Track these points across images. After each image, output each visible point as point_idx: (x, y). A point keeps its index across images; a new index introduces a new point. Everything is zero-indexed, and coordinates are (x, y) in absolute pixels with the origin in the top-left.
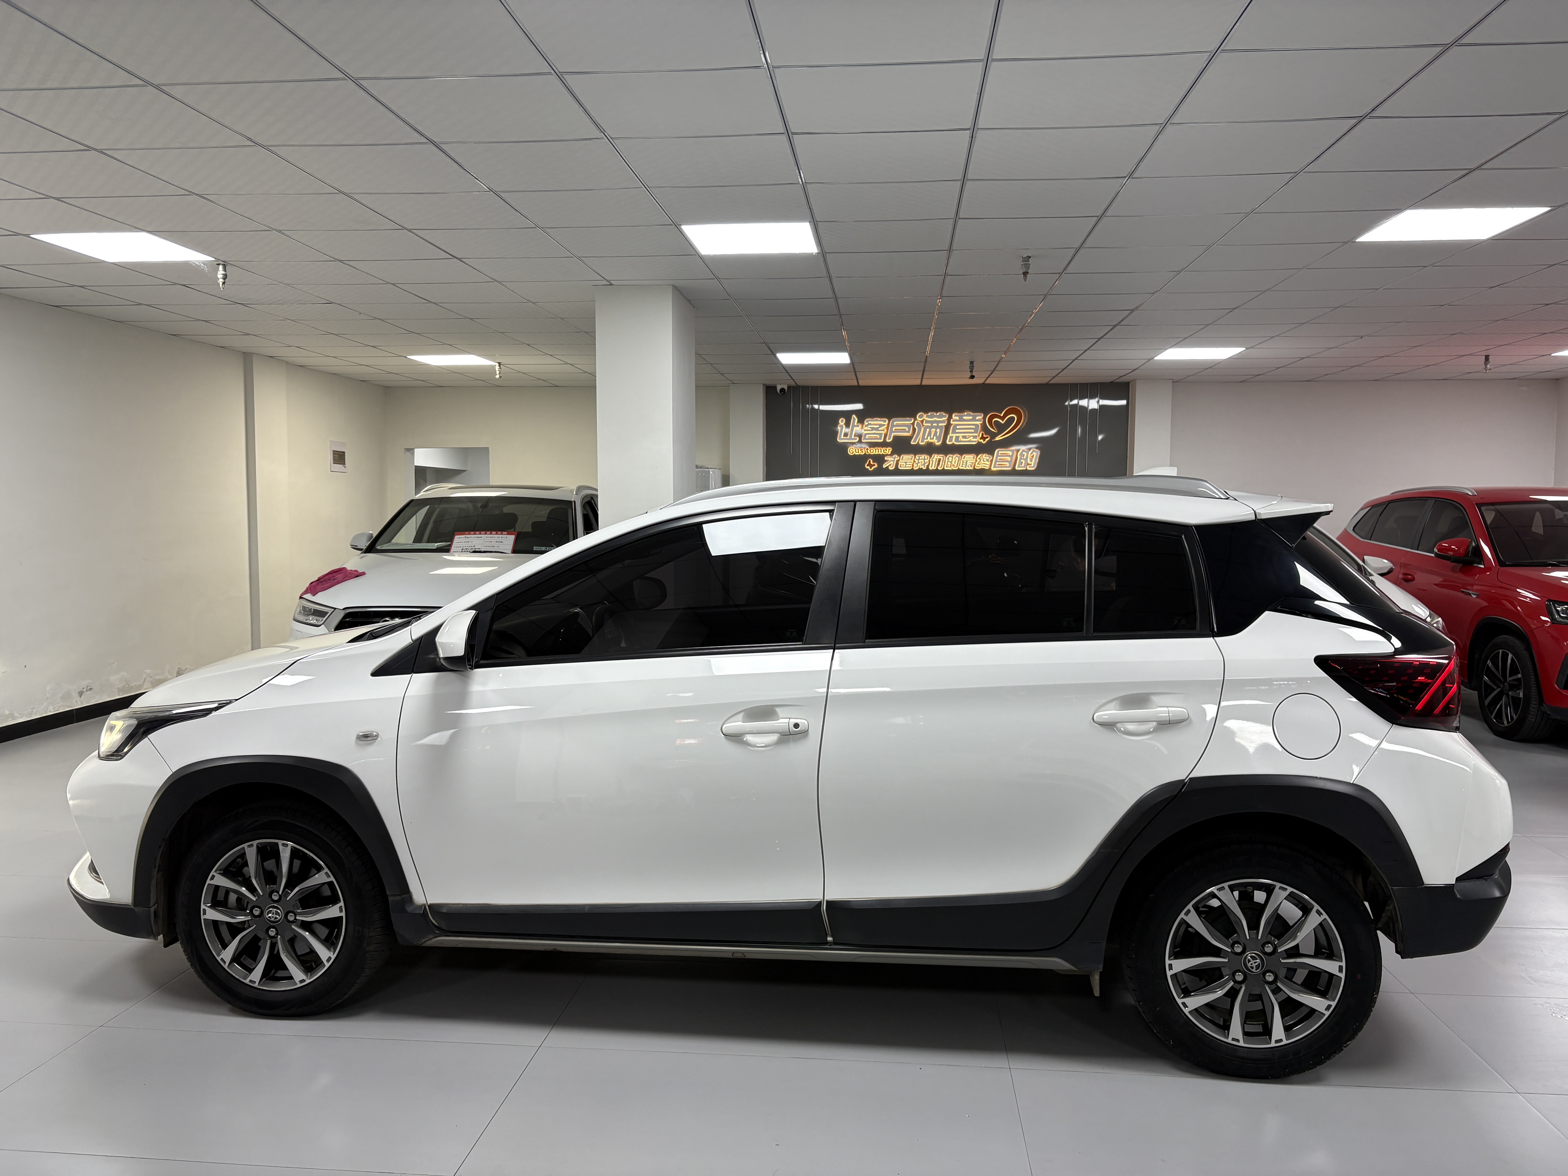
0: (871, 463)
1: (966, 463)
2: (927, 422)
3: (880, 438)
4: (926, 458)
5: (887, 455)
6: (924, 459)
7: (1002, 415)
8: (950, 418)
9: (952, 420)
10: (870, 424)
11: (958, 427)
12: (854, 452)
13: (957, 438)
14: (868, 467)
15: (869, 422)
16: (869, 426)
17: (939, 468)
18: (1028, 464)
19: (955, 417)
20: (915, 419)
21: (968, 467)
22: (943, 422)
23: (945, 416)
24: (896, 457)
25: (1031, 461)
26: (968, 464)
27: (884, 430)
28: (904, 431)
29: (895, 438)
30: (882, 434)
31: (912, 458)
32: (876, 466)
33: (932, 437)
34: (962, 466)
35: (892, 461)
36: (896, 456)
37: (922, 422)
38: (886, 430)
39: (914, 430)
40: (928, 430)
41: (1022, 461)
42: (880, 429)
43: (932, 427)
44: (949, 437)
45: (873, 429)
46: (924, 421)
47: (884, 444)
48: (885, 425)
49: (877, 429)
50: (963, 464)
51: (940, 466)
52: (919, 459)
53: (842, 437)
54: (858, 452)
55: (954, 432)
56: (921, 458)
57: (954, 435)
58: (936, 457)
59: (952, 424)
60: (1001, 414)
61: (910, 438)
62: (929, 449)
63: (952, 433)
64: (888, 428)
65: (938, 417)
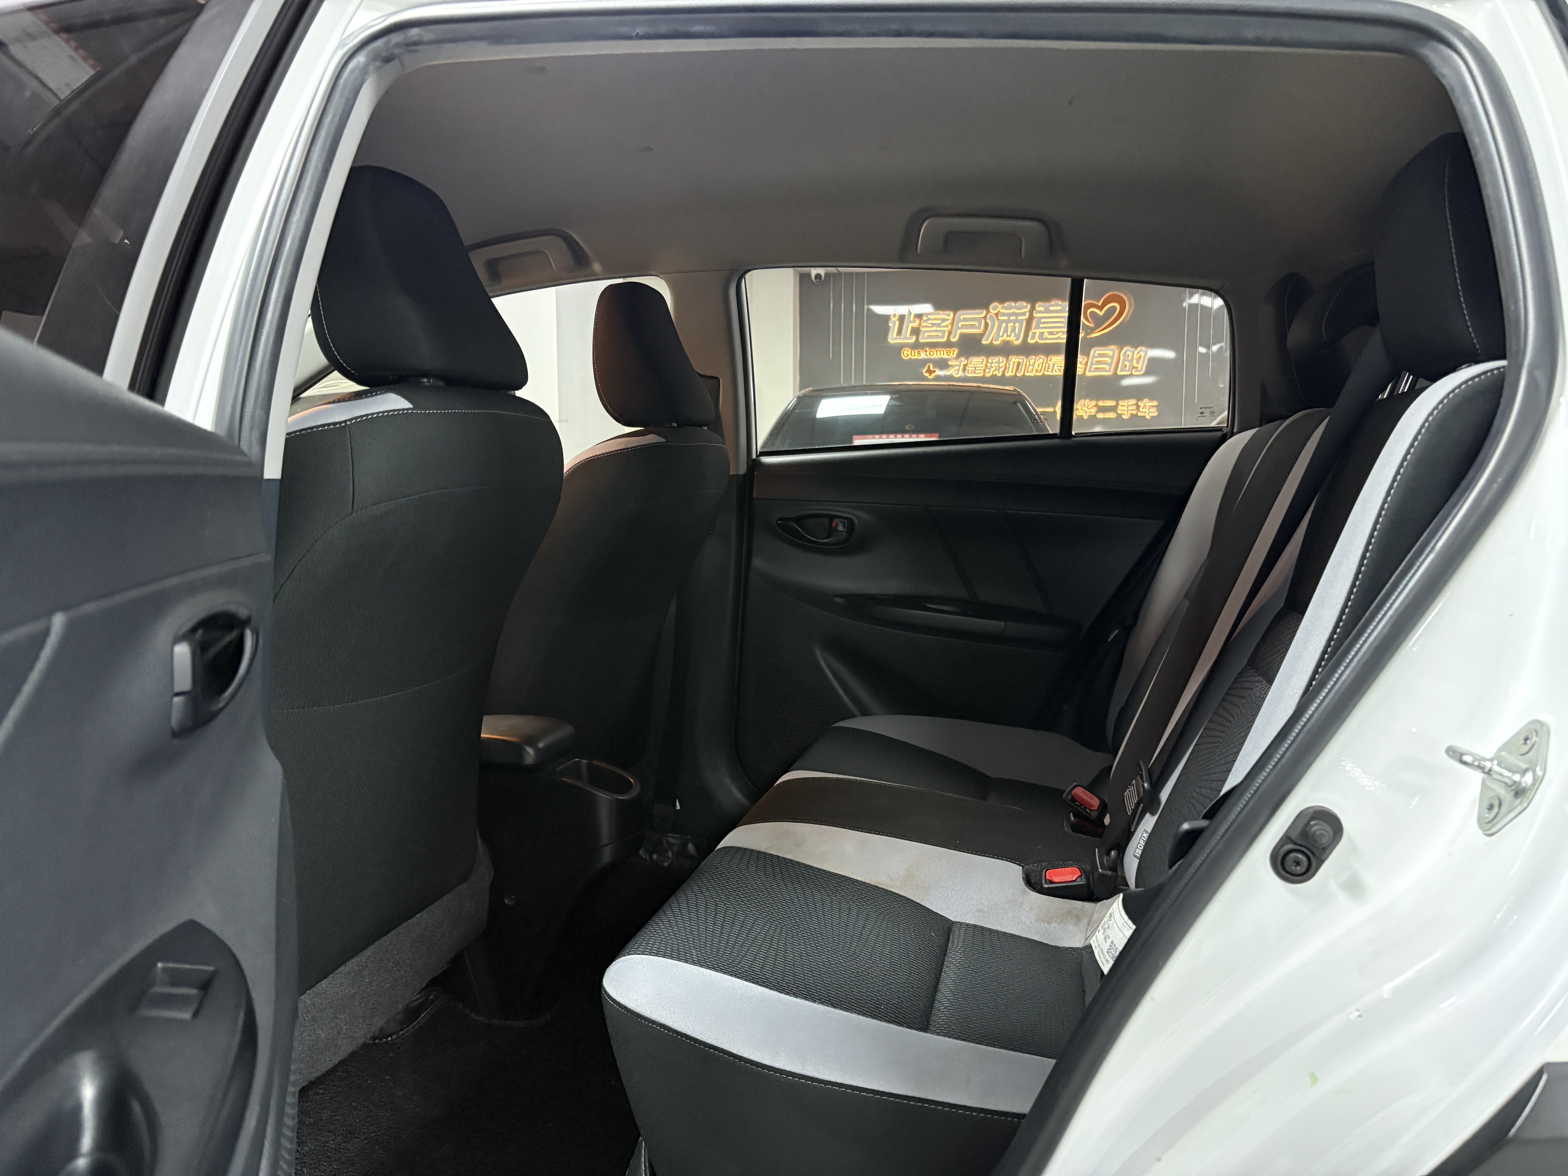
0: (931, 368)
1: (1053, 367)
2: (1003, 314)
3: (943, 337)
4: (1001, 361)
5: (952, 358)
6: (999, 362)
7: (1100, 304)
8: (1033, 309)
9: (1034, 312)
10: (930, 319)
11: (1042, 320)
12: (910, 356)
13: (1042, 334)
14: (927, 375)
15: (929, 317)
16: (928, 322)
17: (1018, 375)
18: (1134, 367)
19: (1039, 306)
20: (988, 312)
21: (1056, 371)
22: (1024, 314)
23: (1026, 307)
24: (963, 360)
25: (1138, 363)
26: (1055, 368)
27: (947, 326)
28: (973, 326)
29: (963, 336)
30: (945, 330)
31: (983, 362)
32: (937, 372)
33: (1009, 334)
34: (1048, 371)
35: (957, 365)
37: (997, 315)
38: (950, 327)
39: (986, 325)
40: (1004, 325)
41: (1126, 363)
42: (942, 325)
43: (1009, 321)
44: (1031, 333)
45: (933, 325)
46: (999, 314)
47: (948, 345)
48: (949, 319)
49: (939, 325)
50: (1049, 368)
51: (1019, 371)
52: (992, 362)
53: (895, 336)
54: (915, 355)
55: (1038, 327)
56: (994, 361)
57: (1038, 331)
58: (1013, 359)
59: (1035, 317)
60: (1099, 302)
61: (982, 335)
62: (1006, 350)
63: (1035, 329)
64: (952, 324)
65: (1018, 308)
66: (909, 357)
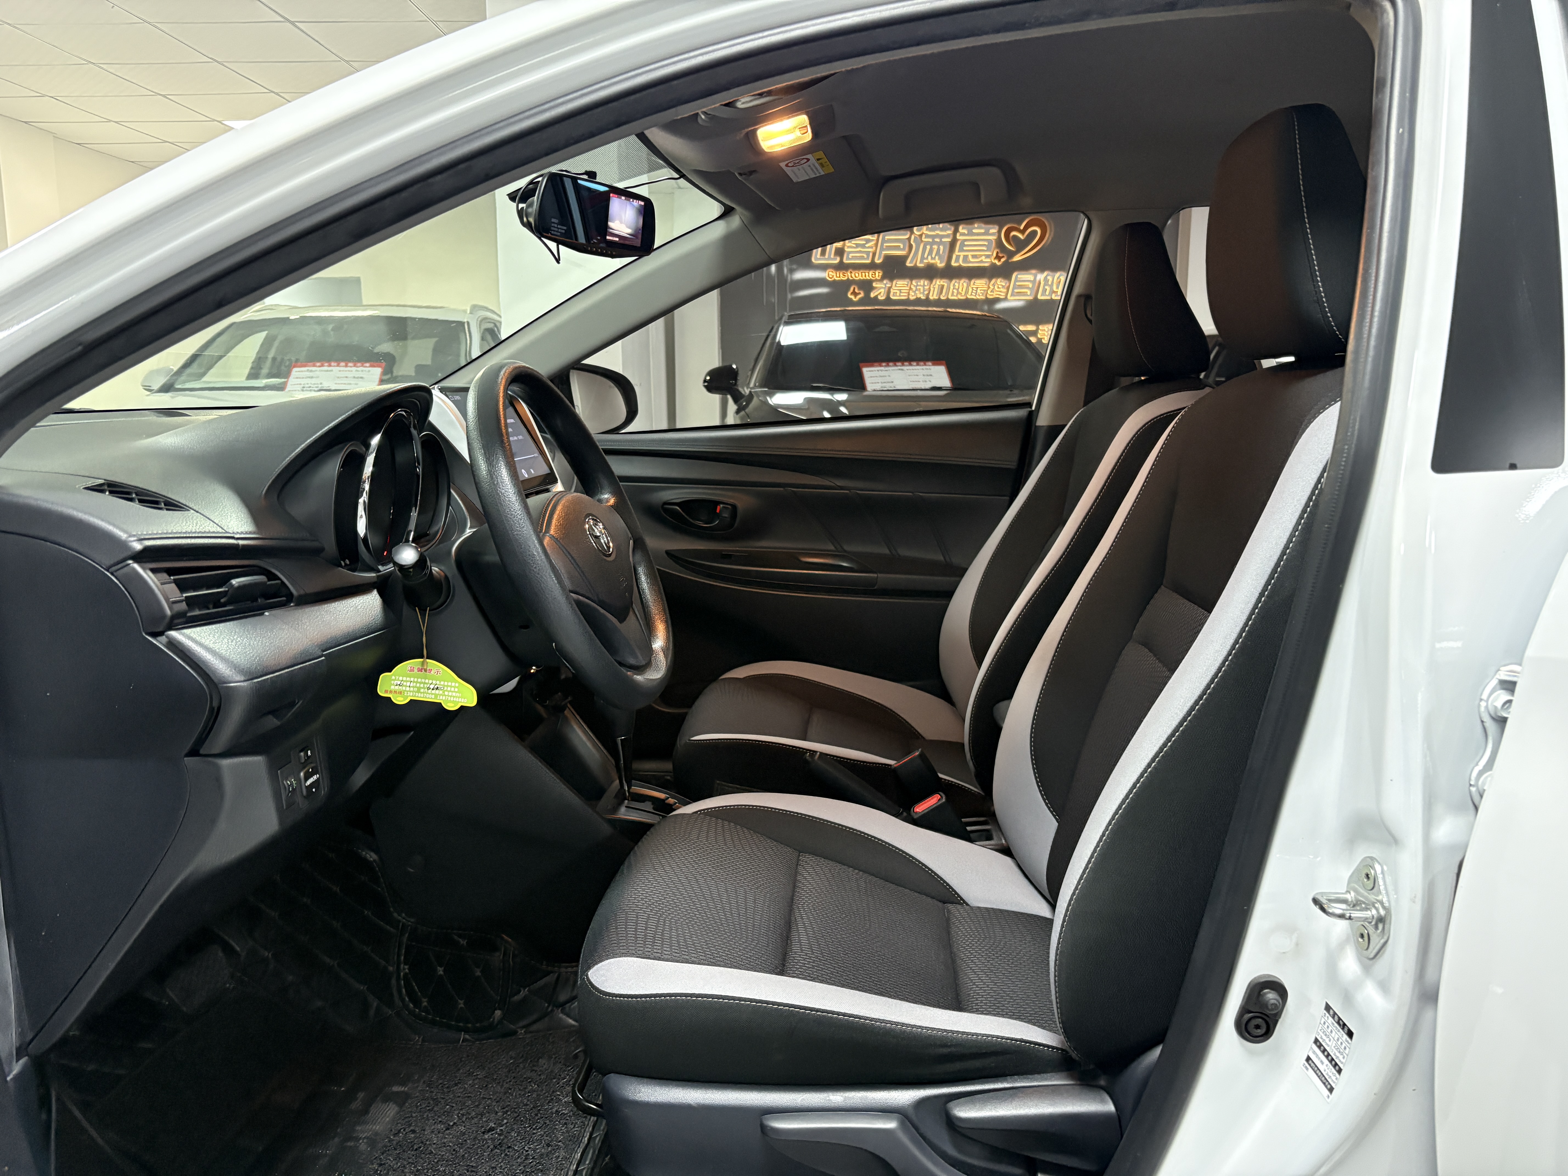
0: (856, 291)
1: (977, 291)
2: (927, 236)
3: (868, 258)
4: (926, 284)
5: (876, 280)
6: (924, 285)
7: (1022, 227)
8: (956, 231)
9: (958, 234)
10: (855, 239)
11: (966, 243)
12: (835, 277)
13: (966, 257)
14: (852, 297)
16: (853, 242)
17: (942, 298)
18: (1054, 292)
19: (962, 229)
20: (912, 233)
21: (979, 295)
22: (947, 236)
23: (950, 229)
25: (1057, 288)
26: (978, 291)
27: (871, 247)
28: (897, 248)
29: (888, 258)
30: (870, 252)
31: (907, 285)
32: (862, 295)
33: (933, 256)
34: (971, 295)
35: (881, 287)
36: (888, 282)
37: (921, 236)
38: (874, 248)
39: (911, 246)
40: (928, 247)
41: (1046, 287)
42: (867, 246)
43: (934, 243)
44: (954, 257)
45: (858, 246)
46: (924, 236)
47: (872, 266)
48: (873, 240)
49: (863, 246)
50: (972, 292)
51: (943, 294)
52: (917, 285)
53: (818, 256)
54: (839, 277)
55: (961, 250)
56: (919, 284)
57: (962, 254)
58: (938, 283)
59: (959, 239)
60: (1020, 224)
61: (905, 258)
62: (930, 273)
63: (959, 252)
64: (876, 245)
65: (942, 230)
66: (833, 279)
